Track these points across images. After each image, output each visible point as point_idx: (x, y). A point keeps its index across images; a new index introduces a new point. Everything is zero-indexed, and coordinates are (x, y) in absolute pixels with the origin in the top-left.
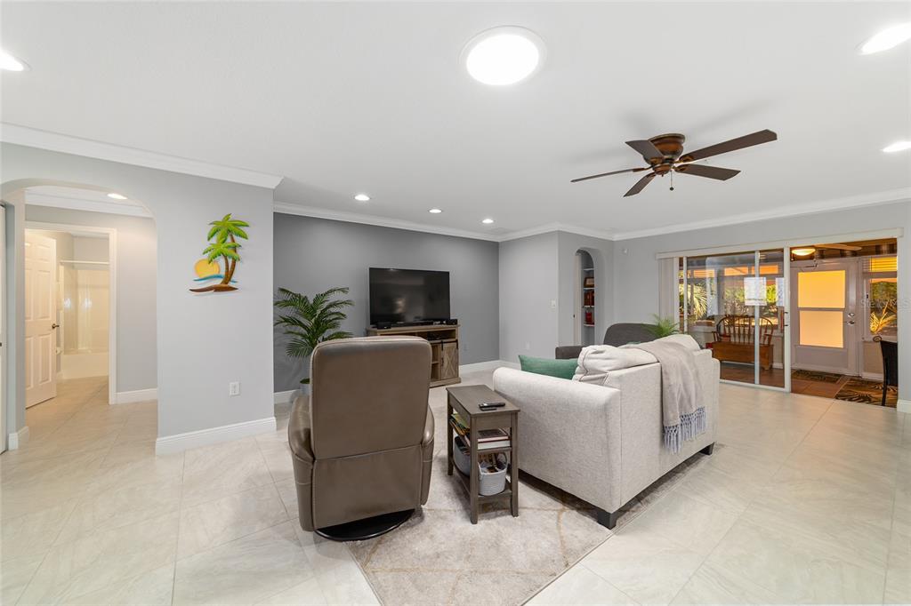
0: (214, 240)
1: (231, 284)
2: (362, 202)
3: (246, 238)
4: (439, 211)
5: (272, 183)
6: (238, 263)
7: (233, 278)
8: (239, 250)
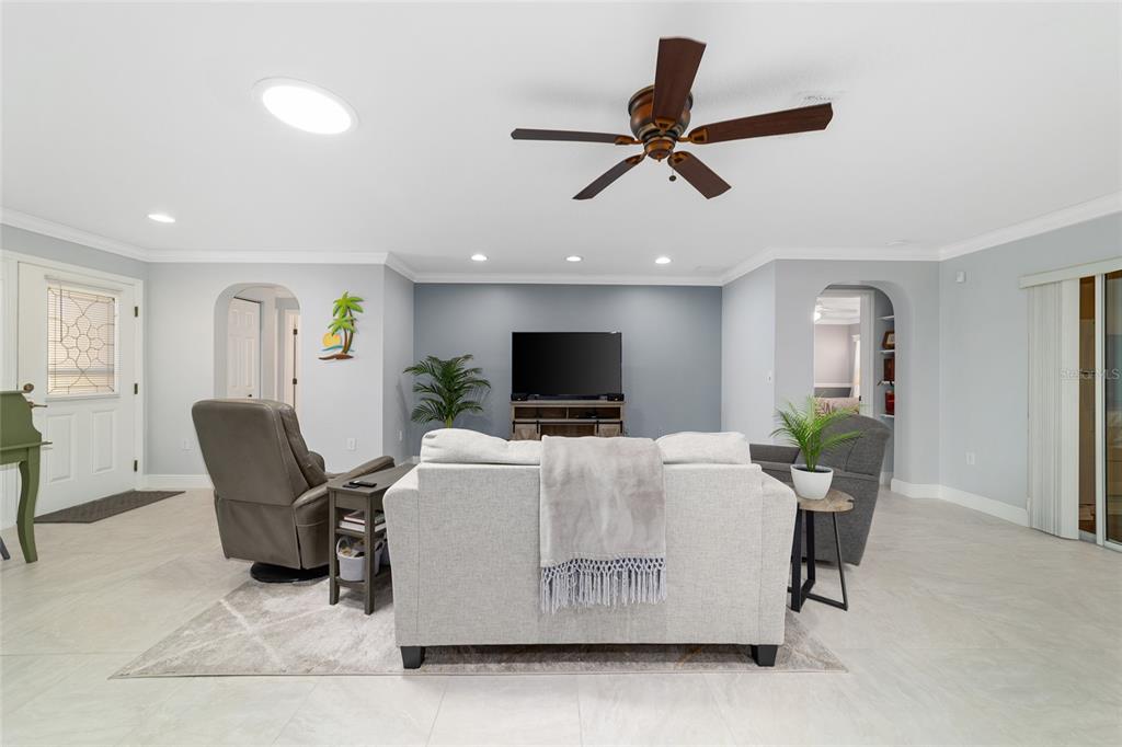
0: (337, 316)
1: (349, 353)
2: (479, 262)
3: (361, 311)
4: (578, 259)
5: (380, 259)
6: (355, 335)
7: (352, 347)
8: (356, 323)
